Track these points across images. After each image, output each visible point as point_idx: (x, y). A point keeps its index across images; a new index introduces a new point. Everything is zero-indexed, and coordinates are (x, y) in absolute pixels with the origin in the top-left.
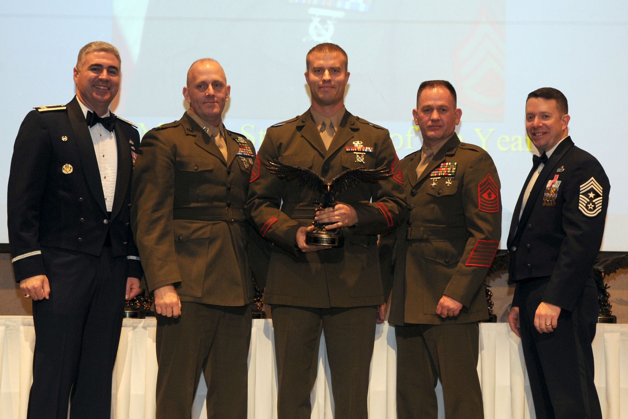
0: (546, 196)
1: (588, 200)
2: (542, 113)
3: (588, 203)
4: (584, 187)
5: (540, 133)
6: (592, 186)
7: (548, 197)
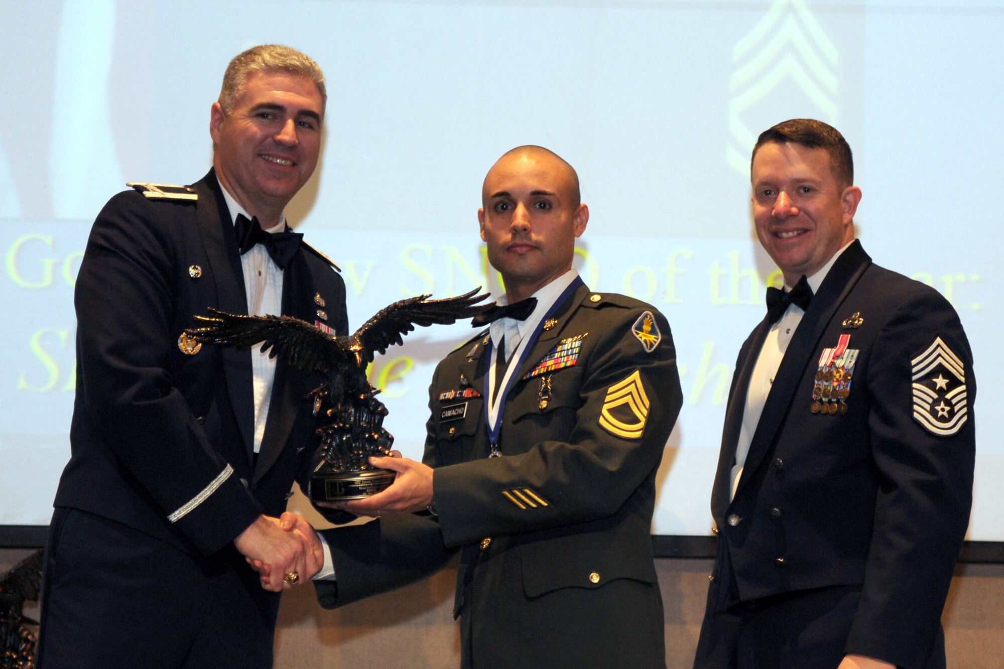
0: (820, 389)
1: (935, 396)
2: (798, 181)
3: (936, 402)
4: (920, 364)
5: (793, 231)
6: (940, 360)
7: (824, 392)
